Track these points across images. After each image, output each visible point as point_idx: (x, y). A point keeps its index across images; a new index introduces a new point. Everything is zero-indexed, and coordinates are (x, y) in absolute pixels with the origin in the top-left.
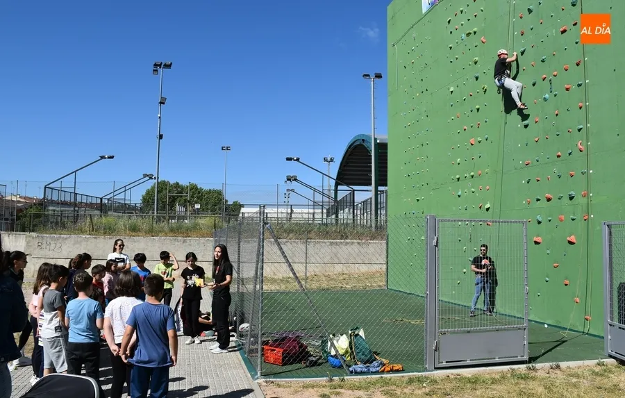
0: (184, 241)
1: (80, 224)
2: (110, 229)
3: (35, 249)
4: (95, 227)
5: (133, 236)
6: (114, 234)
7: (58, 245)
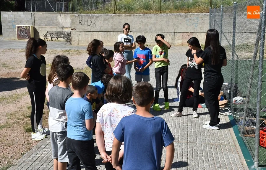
0: (186, 17)
1: (107, 5)
2: (129, 8)
3: (77, 25)
4: (118, 8)
5: (146, 13)
6: (132, 12)
7: (93, 22)
